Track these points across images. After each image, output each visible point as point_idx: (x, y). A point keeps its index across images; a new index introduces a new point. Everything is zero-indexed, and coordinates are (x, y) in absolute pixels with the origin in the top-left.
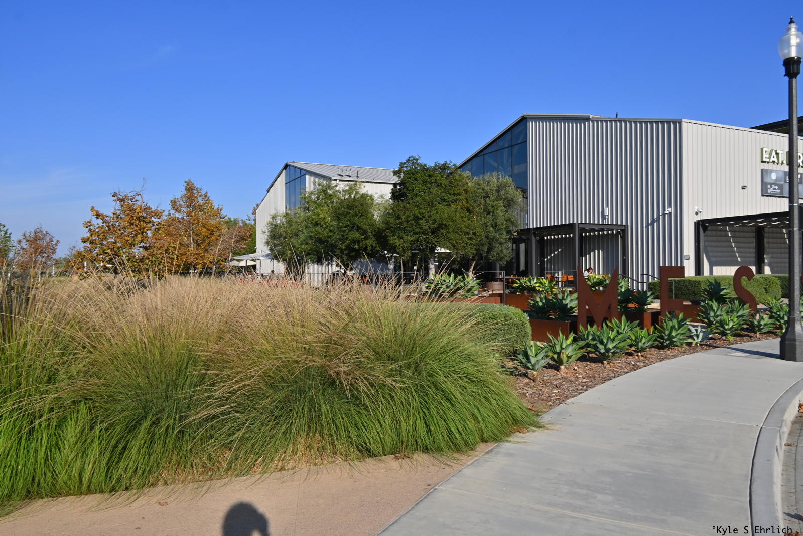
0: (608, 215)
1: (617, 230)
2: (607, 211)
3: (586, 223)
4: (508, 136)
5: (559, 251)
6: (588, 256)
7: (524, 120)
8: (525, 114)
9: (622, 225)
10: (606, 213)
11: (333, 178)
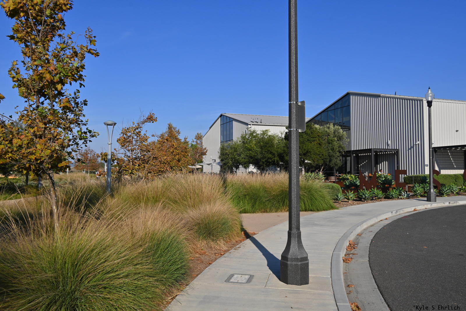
0: (390, 144)
1: (394, 151)
2: (389, 142)
3: (377, 149)
4: (340, 102)
5: (366, 162)
6: (380, 164)
7: (348, 95)
8: (349, 91)
9: (396, 149)
10: (389, 143)
11: (249, 124)
